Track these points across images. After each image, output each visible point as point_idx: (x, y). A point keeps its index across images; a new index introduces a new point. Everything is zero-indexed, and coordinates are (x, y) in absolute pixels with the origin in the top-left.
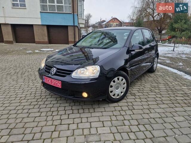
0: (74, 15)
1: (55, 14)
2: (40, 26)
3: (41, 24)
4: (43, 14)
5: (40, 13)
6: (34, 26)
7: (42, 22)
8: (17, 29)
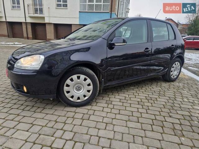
0: (111, 13)
1: (92, 14)
2: (78, 26)
3: (78, 24)
4: (81, 13)
5: (79, 13)
6: (72, 25)
7: (79, 22)
8: (59, 28)
